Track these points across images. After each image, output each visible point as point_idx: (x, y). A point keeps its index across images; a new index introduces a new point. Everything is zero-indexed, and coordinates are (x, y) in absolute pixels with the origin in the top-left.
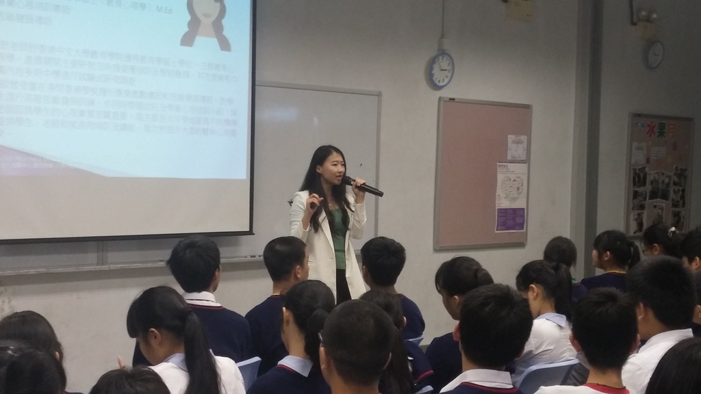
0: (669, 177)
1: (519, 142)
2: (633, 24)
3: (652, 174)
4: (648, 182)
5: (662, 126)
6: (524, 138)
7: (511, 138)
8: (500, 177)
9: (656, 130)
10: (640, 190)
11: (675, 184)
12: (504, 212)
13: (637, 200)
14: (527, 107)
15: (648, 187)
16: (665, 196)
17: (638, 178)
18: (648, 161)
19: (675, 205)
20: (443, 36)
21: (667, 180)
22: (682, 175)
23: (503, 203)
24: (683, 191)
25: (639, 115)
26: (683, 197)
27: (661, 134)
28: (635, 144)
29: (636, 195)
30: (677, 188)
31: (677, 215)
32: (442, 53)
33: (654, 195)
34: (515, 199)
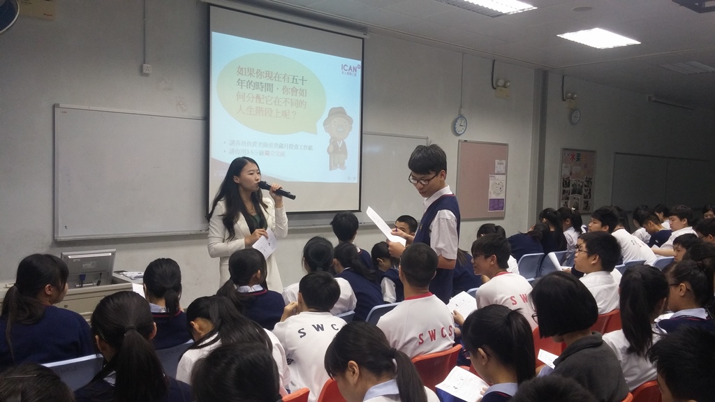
0: (583, 182)
1: (501, 164)
2: (564, 100)
3: (573, 181)
4: (571, 185)
5: (579, 155)
6: (504, 162)
7: (497, 161)
8: (491, 182)
9: (576, 157)
10: (566, 189)
11: (585, 186)
12: (493, 201)
13: (565, 195)
14: (506, 145)
15: (571, 188)
16: (580, 193)
17: (565, 183)
18: (571, 174)
19: (585, 198)
20: (461, 107)
21: (581, 184)
22: (589, 181)
23: (493, 196)
24: (590, 190)
25: (566, 149)
26: (590, 193)
27: (578, 159)
28: (564, 165)
29: (564, 192)
30: (586, 188)
31: (586, 203)
32: (461, 116)
33: (574, 192)
34: (498, 194)
